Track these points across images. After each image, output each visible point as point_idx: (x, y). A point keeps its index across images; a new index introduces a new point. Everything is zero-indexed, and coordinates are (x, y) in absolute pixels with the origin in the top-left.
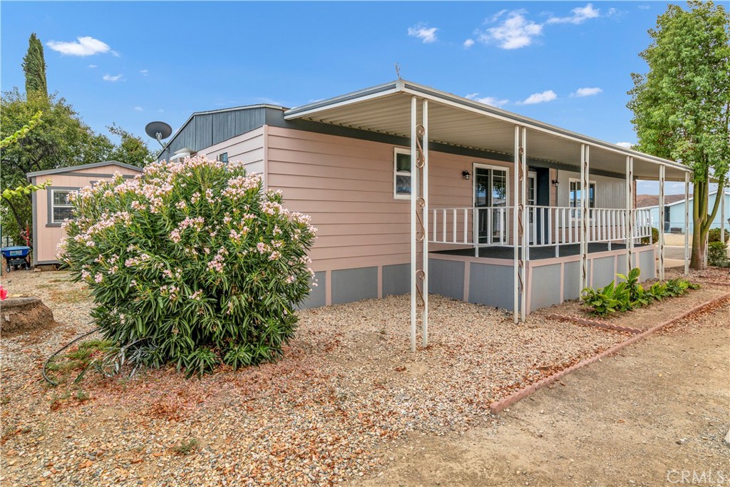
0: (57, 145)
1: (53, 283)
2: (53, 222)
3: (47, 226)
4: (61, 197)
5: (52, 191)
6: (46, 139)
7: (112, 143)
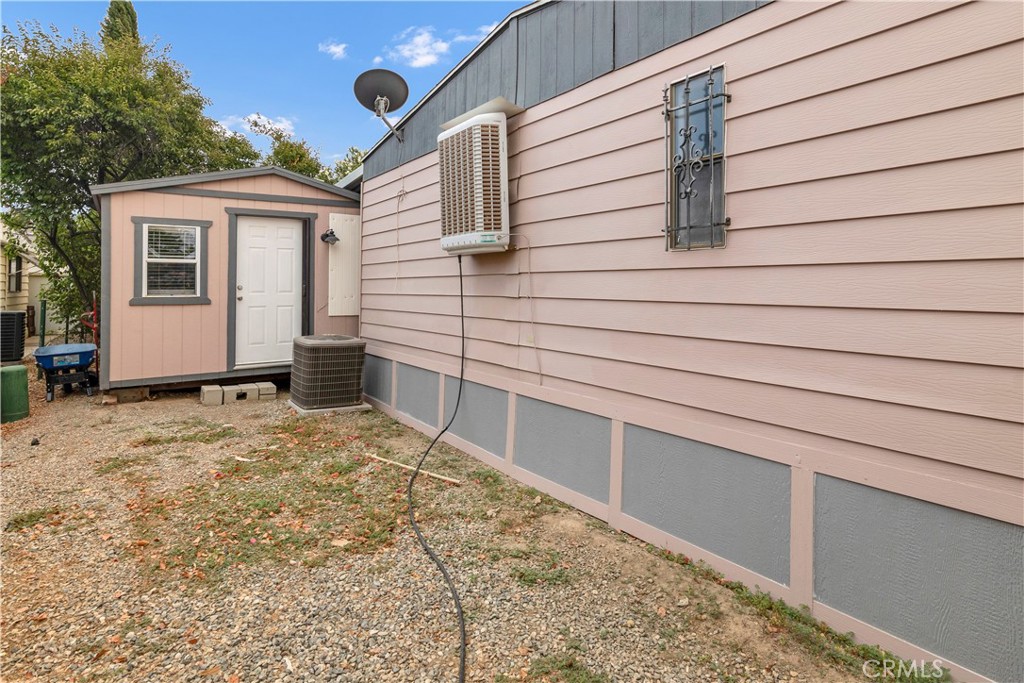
0: (157, 137)
1: (142, 450)
2: (144, 294)
3: (132, 304)
4: (164, 241)
5: (145, 227)
6: (135, 123)
7: (256, 149)
